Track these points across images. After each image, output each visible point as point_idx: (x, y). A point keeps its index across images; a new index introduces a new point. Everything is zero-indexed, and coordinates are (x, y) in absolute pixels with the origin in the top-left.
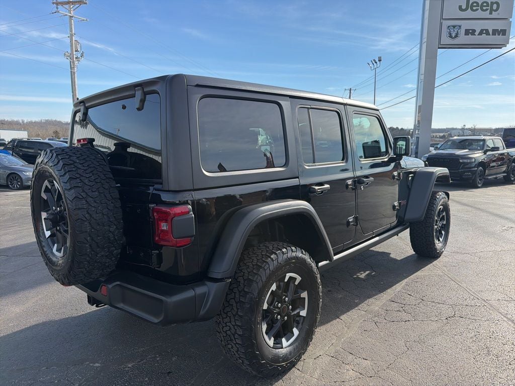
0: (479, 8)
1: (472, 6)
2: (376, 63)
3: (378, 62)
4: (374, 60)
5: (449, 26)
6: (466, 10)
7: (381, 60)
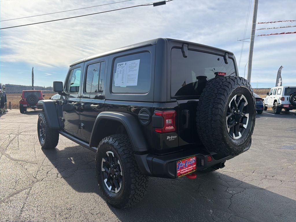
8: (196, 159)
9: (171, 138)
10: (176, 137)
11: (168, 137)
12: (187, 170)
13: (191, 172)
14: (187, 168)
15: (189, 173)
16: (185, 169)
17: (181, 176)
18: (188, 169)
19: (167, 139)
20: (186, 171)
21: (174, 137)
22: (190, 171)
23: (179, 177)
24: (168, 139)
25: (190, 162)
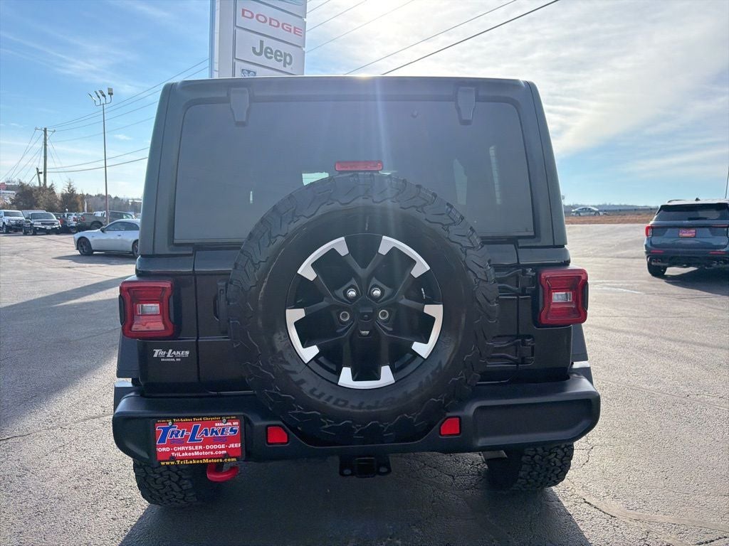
0: (273, 56)
1: (266, 52)
2: (104, 96)
3: (108, 96)
4: (101, 92)
5: (243, 70)
6: (259, 54)
7: (112, 94)
8: (240, 425)
9: (168, 356)
10: (187, 353)
11: (157, 351)
12: (200, 451)
13: (215, 461)
14: (201, 447)
15: (207, 461)
16: (190, 448)
17: (172, 463)
18: (205, 450)
19: (155, 355)
20: (197, 453)
21: (178, 353)
22: (210, 457)
23: (163, 463)
24: (159, 358)
25: (213, 431)
